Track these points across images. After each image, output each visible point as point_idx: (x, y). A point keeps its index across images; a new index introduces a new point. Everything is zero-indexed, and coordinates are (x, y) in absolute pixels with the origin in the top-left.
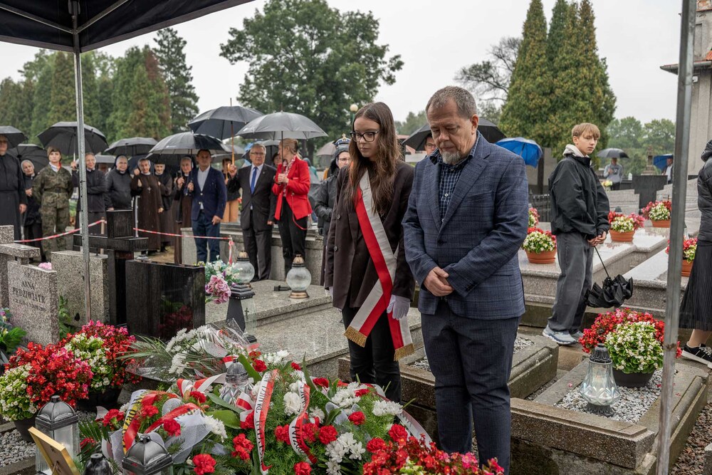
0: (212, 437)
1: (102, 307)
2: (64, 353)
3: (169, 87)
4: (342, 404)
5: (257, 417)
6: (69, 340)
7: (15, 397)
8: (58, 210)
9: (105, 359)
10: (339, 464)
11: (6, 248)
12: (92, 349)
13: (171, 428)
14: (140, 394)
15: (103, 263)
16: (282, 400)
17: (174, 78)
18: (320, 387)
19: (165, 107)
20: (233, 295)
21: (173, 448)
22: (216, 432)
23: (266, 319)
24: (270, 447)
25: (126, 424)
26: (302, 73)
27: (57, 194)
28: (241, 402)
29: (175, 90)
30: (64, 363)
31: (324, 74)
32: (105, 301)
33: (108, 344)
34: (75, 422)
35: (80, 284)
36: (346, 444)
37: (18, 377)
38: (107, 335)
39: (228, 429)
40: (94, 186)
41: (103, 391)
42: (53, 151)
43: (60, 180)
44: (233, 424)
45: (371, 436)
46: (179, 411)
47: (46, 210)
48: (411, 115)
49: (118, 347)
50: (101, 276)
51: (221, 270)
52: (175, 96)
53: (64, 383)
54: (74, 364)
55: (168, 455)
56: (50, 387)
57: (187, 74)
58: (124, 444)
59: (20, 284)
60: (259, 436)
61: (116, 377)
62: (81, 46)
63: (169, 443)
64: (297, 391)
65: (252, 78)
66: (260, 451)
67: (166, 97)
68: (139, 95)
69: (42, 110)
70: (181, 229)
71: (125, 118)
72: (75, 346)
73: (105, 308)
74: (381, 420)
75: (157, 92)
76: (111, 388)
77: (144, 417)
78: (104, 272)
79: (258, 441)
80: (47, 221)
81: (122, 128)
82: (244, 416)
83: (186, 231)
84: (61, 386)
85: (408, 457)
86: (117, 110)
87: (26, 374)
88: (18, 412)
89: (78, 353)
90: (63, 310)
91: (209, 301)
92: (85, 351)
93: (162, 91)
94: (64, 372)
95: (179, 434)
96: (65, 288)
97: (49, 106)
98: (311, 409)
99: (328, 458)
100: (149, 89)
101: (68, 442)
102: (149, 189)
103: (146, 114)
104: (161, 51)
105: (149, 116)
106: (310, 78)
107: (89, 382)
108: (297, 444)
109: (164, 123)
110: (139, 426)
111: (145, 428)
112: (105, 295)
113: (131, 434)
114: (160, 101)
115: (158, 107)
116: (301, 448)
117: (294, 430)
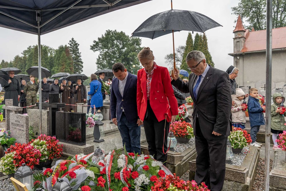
0: (89, 178)
1: (46, 130)
2: (30, 147)
3: (73, 59)
4: (140, 163)
5: (107, 169)
6: (32, 142)
7: (8, 165)
8: (33, 97)
9: (46, 149)
10: (140, 186)
11: (9, 108)
12: (41, 145)
13: (72, 175)
14: (60, 162)
15: (47, 113)
16: (117, 162)
17: (75, 56)
18: (131, 156)
19: (72, 65)
20: (96, 124)
21: (73, 183)
22: (91, 176)
23: (108, 133)
24: (112, 181)
25: (53, 174)
26: (117, 55)
27: (32, 92)
28: (100, 163)
29: (75, 60)
30: (30, 151)
31: (124, 56)
32: (48, 127)
33: (48, 143)
34: (32, 174)
35: (38, 121)
36: (142, 178)
37: (10, 157)
38: (48, 140)
39: (95, 175)
40: (46, 89)
41: (46, 161)
42: (32, 76)
43: (34, 87)
44: (97, 173)
45: (152, 175)
46: (76, 168)
47: (28, 97)
49: (52, 144)
50: (46, 118)
51: (91, 116)
52: (75, 62)
53: (29, 159)
54: (34, 151)
55: (71, 187)
56: (23, 160)
57: (79, 55)
58: (52, 183)
59: (14, 121)
60: (108, 177)
61: (51, 156)
62: (41, 33)
63: (71, 181)
64: (122, 158)
65: (101, 57)
66: (108, 183)
67: (72, 62)
68: (63, 61)
69: (29, 66)
70: (77, 104)
72: (35, 144)
73: (48, 130)
74: (155, 168)
75: (69, 60)
76: (48, 160)
77: (61, 171)
78: (47, 116)
79: (108, 179)
80: (28, 101)
82: (102, 169)
84: (28, 160)
85: (171, 183)
86: (55, 66)
87: (13, 155)
88: (10, 171)
89: (36, 147)
90: (31, 131)
91: (87, 126)
92: (39, 146)
93: (71, 60)
94: (30, 154)
95: (76, 177)
96: (32, 123)
97: (32, 65)
98: (128, 165)
99: (135, 184)
100: (66, 59)
101: (28, 183)
102: (66, 90)
103: (65, 67)
104: (71, 47)
105: (66, 68)
106: (120, 57)
107: (40, 158)
108: (123, 179)
109: (71, 71)
110: (59, 175)
111: (61, 176)
112: (48, 125)
113: (55, 178)
114: (70, 63)
115: (69, 65)
116: (125, 181)
117: (122, 174)
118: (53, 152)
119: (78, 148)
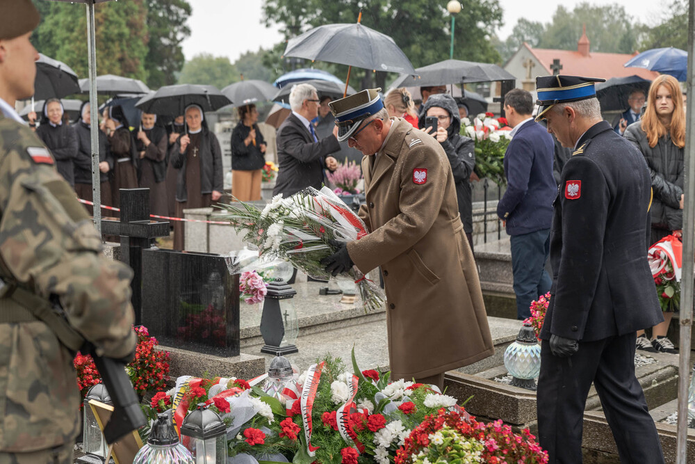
0: (260, 419)
4: (393, 395)
5: (304, 403)
10: (386, 449)
13: (222, 405)
14: (185, 379)
15: (114, 252)
16: (329, 388)
18: (370, 379)
19: (136, 7)
20: (269, 293)
22: (264, 414)
24: (316, 431)
25: (175, 404)
28: (286, 391)
36: (395, 430)
39: (275, 413)
40: (60, 147)
44: (279, 413)
46: (227, 393)
48: (561, 11)
49: (141, 347)
55: (222, 424)
58: (174, 422)
60: (306, 420)
61: (140, 381)
64: (345, 381)
66: (307, 434)
70: (185, 211)
71: (72, 26)
74: (432, 411)
77: (193, 398)
79: (305, 424)
81: (67, 42)
82: (290, 404)
83: (190, 214)
95: (229, 411)
98: (359, 400)
99: (376, 445)
103: (106, 18)
105: (111, 22)
108: (344, 429)
109: (135, 34)
113: (180, 414)
115: (126, 7)
116: (348, 433)
117: (342, 415)
118: (146, 371)
119: (216, 364)
